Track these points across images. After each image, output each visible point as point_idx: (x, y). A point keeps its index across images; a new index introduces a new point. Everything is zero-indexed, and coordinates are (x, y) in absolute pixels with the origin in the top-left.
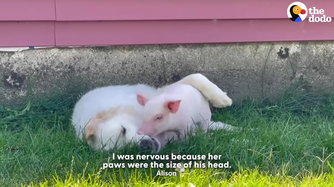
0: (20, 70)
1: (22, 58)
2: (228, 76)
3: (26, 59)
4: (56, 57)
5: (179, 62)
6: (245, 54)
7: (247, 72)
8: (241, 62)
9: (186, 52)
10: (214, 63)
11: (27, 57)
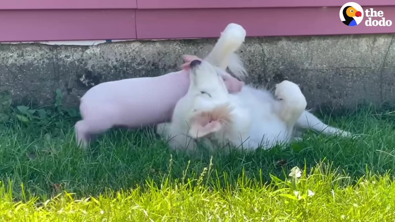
0: (96, 67)
1: (98, 54)
2: (340, 75)
3: (102, 54)
4: (137, 52)
5: (282, 58)
6: (360, 48)
7: (362, 70)
8: (356, 59)
9: (290, 46)
10: (323, 60)
11: (103, 52)
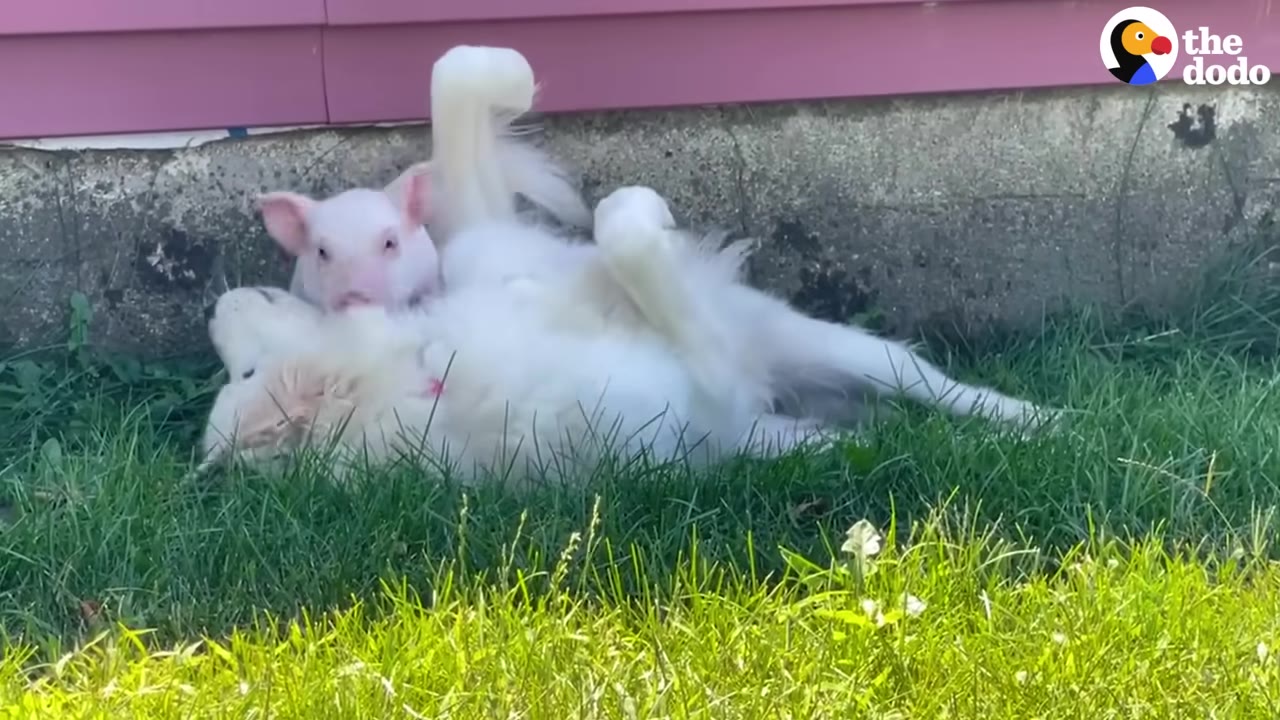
0: (198, 219)
1: (203, 174)
2: (986, 220)
3: (218, 177)
4: (330, 167)
5: (799, 170)
6: (1046, 135)
7: (1057, 204)
8: (1035, 167)
9: (823, 133)
10: (931, 174)
11: (219, 168)
